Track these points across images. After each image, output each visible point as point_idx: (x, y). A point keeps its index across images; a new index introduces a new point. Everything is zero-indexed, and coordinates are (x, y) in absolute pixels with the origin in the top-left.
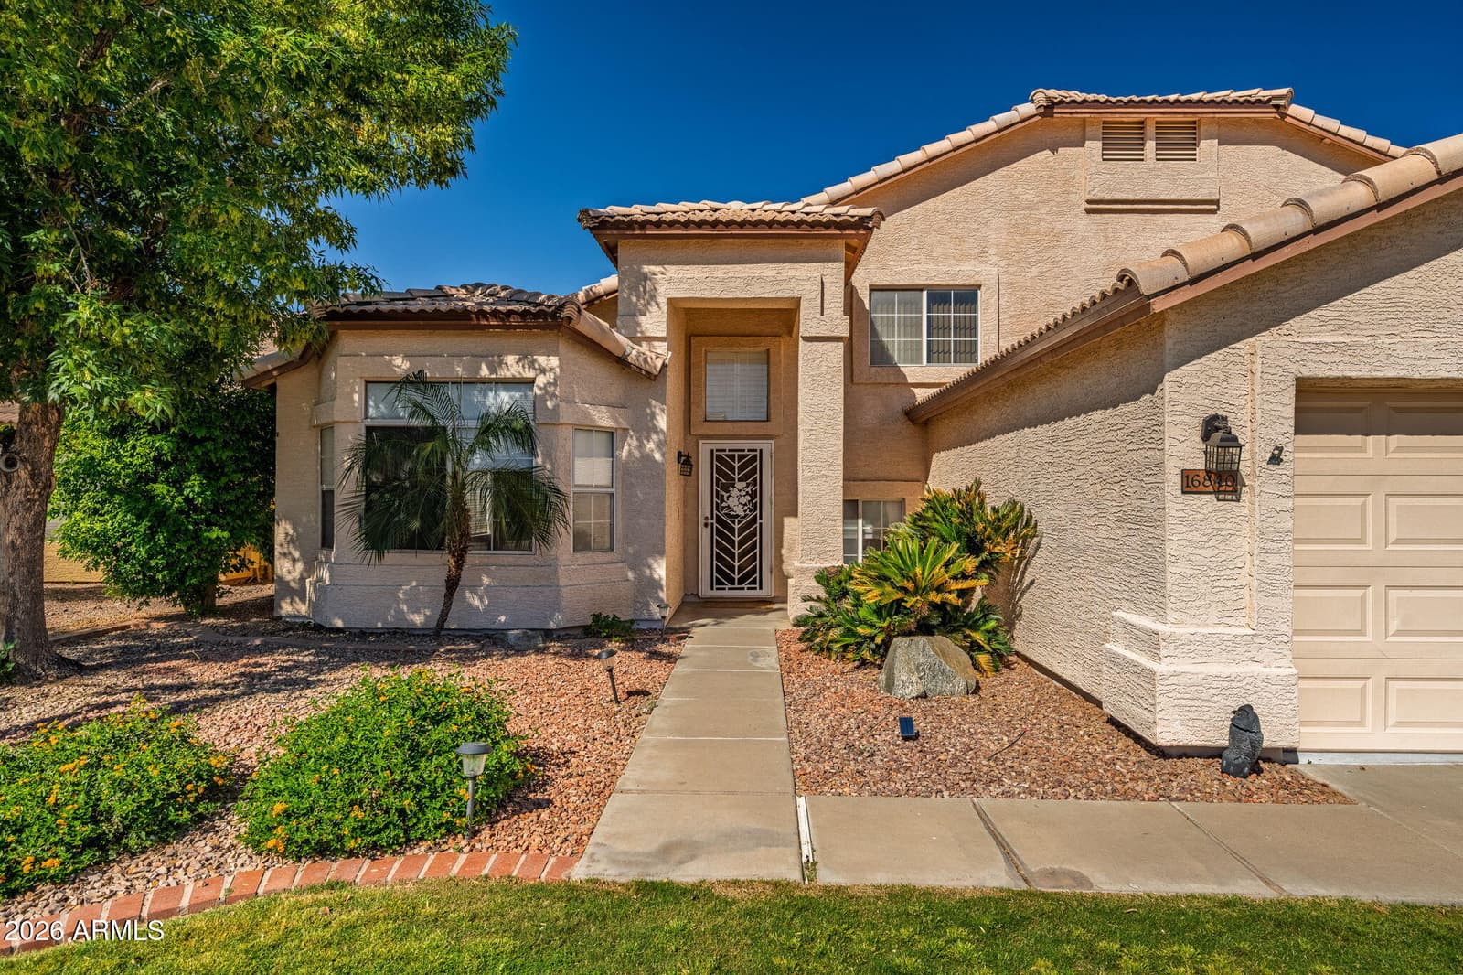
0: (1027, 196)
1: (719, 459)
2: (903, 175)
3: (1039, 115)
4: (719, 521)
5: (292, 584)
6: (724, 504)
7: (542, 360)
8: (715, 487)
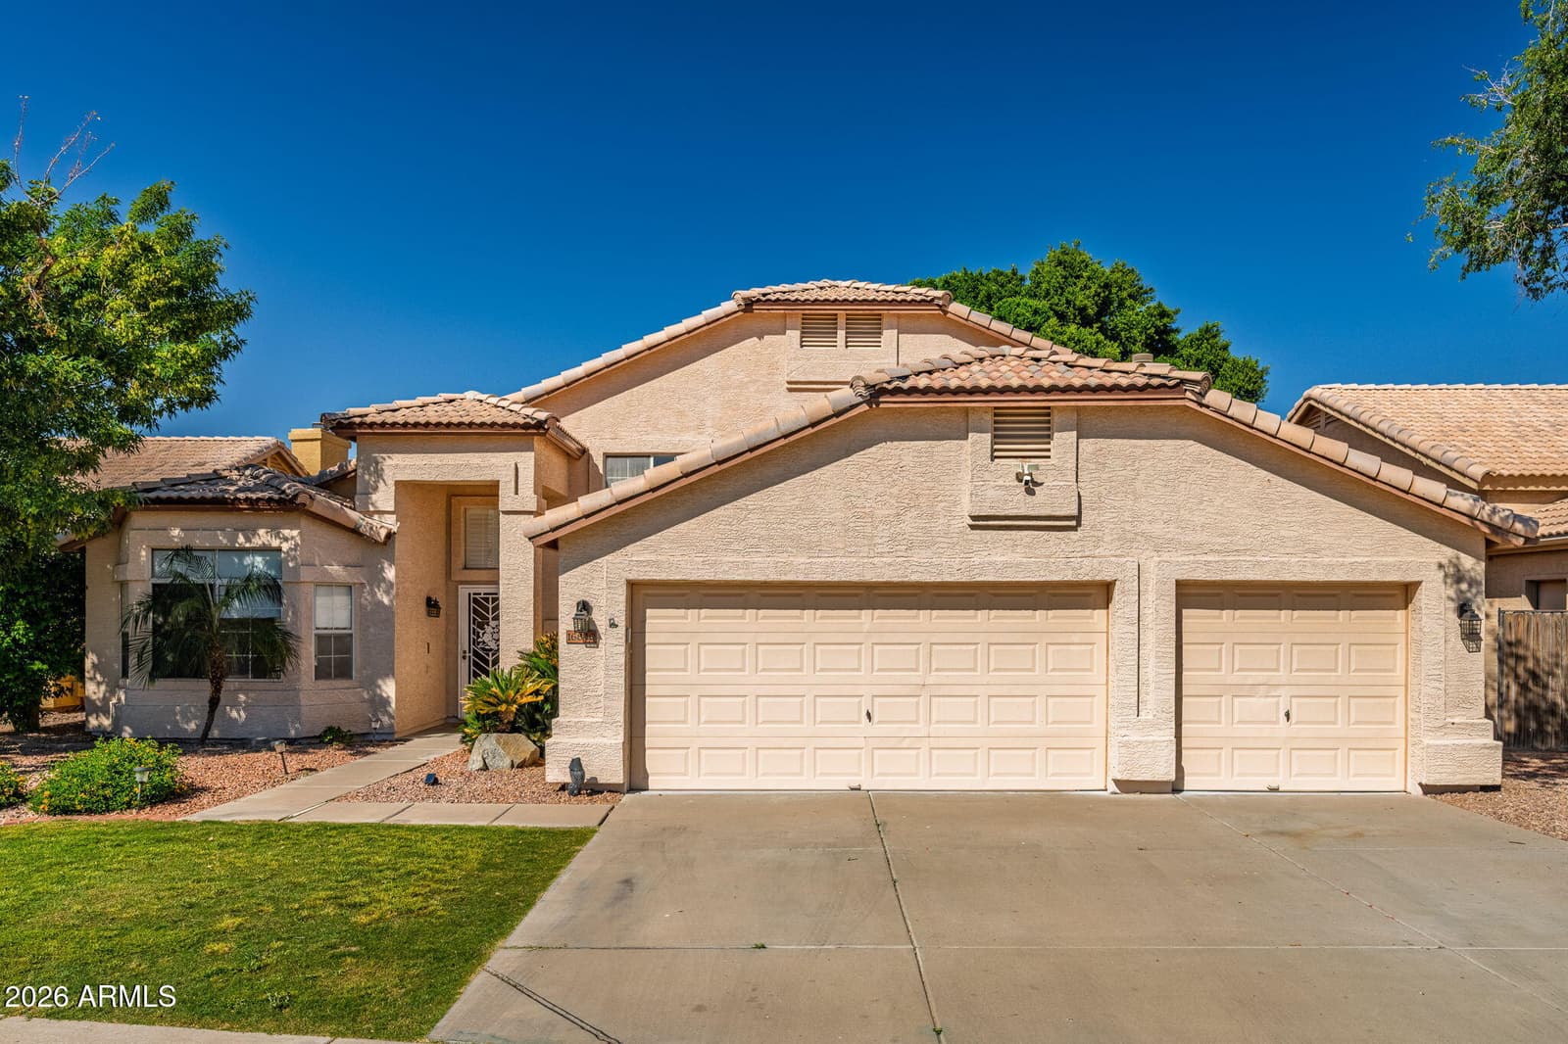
0: (738, 377)
1: (475, 601)
2: (627, 361)
3: (742, 311)
4: (476, 654)
5: (99, 704)
6: (479, 640)
7: (286, 532)
8: (472, 625)
